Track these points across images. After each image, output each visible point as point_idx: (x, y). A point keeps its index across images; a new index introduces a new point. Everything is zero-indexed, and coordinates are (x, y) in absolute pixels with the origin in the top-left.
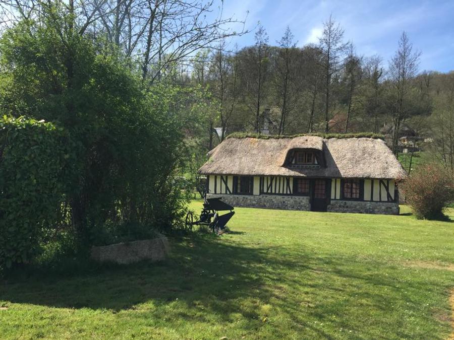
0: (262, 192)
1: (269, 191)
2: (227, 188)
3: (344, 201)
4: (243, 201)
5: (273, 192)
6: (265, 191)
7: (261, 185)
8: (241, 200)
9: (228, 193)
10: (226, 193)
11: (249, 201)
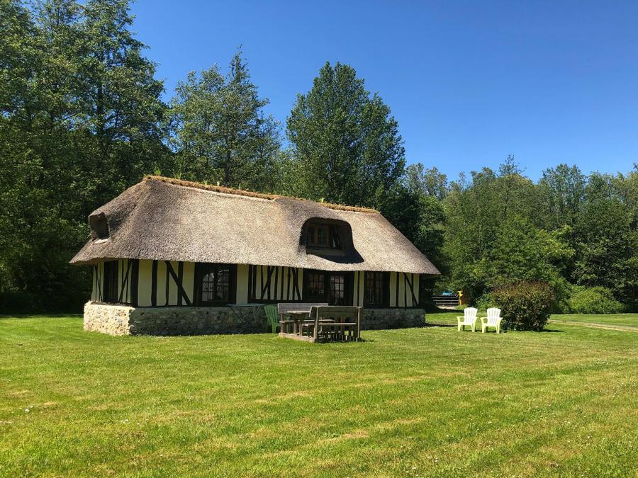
0: (252, 299)
1: (266, 297)
2: (181, 293)
3: (372, 310)
4: (219, 318)
5: (272, 298)
6: (258, 296)
7: (252, 284)
8: (215, 318)
9: (184, 303)
10: (180, 304)
11: (230, 319)
